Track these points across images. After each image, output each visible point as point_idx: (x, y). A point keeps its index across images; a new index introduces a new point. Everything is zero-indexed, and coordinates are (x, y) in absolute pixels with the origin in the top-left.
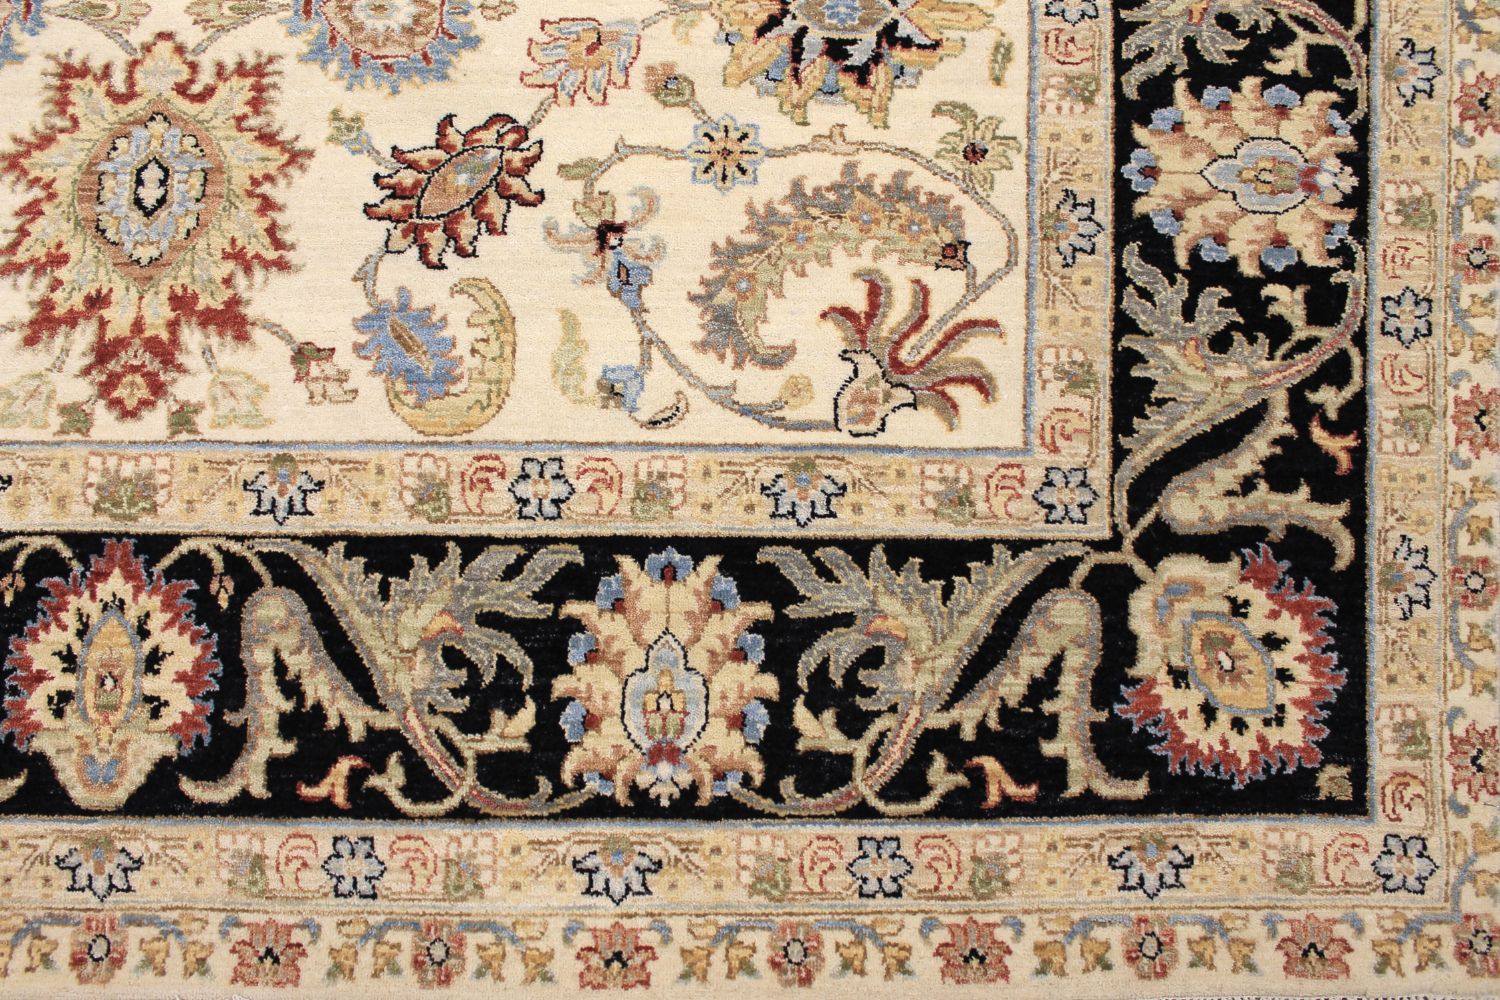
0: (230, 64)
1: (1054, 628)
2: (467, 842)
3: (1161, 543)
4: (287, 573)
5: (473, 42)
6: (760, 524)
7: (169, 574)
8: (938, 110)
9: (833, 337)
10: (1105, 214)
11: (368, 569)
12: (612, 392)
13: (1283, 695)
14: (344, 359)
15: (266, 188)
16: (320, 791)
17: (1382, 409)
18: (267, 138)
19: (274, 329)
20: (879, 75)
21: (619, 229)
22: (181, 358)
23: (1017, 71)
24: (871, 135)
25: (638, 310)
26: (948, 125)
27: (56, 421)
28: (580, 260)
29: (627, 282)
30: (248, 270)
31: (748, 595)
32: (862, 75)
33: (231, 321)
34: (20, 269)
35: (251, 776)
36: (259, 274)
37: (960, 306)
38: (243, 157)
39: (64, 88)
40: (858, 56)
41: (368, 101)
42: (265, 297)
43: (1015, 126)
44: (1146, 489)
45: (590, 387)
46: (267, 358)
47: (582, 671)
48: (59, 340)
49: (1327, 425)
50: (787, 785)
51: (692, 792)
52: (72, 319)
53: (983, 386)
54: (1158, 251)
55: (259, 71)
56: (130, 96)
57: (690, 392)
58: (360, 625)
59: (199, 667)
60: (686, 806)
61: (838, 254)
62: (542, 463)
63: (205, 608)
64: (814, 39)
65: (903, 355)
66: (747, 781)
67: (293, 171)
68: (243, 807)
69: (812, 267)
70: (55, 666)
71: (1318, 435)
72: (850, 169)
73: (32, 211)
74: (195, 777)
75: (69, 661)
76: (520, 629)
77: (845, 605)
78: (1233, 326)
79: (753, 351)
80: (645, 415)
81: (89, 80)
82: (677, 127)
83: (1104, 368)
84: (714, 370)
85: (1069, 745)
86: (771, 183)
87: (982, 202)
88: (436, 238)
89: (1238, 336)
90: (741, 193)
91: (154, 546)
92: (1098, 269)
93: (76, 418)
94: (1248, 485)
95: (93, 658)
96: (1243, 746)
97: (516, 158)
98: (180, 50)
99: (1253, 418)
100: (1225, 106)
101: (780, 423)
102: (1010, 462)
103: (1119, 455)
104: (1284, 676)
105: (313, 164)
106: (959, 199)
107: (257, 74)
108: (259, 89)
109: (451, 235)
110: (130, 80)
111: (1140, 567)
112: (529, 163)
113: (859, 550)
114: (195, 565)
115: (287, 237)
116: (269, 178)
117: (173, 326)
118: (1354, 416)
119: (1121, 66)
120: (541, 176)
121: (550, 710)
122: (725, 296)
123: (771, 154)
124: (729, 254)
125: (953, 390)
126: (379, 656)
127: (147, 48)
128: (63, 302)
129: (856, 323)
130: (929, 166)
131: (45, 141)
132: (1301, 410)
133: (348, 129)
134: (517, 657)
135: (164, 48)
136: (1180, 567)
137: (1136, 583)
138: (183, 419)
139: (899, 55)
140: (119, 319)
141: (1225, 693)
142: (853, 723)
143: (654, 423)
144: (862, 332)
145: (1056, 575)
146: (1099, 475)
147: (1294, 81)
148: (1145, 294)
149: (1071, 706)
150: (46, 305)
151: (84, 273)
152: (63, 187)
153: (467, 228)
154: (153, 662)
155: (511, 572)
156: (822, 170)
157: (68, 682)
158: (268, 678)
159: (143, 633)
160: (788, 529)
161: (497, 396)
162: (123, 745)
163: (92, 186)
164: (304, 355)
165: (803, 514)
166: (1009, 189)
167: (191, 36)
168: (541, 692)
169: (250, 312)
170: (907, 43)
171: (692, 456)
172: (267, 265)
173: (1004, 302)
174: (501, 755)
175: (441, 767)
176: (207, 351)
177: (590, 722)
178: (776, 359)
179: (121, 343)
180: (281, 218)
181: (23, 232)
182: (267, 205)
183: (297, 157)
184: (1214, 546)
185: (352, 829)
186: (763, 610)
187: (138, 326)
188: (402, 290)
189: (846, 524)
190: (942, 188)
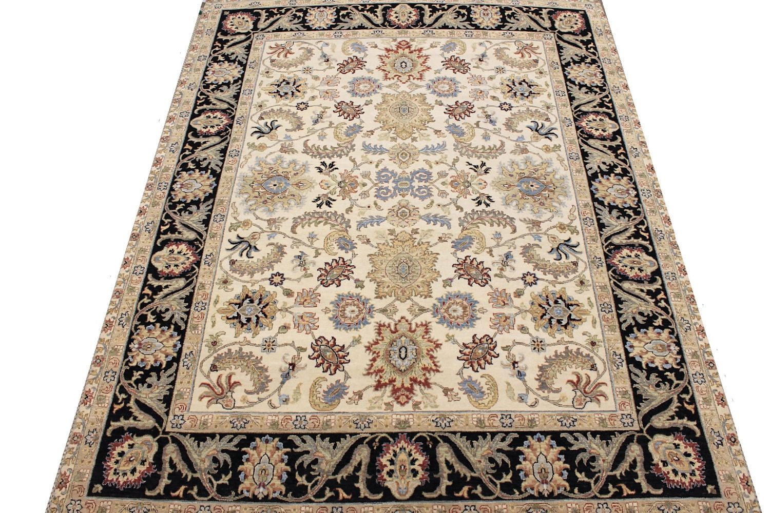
0: (419, 323)
1: (633, 452)
7: (416, 441)
8: (584, 334)
10: (623, 357)
13: (693, 468)
15: (431, 353)
21: (517, 363)
22: (414, 392)
25: (524, 381)
29: (520, 375)
30: (429, 372)
34: (372, 374)
39: (379, 329)
40: (564, 323)
43: (600, 337)
50: (576, 490)
51: (552, 493)
52: (386, 385)
56: (396, 331)
60: (551, 496)
62: (506, 415)
65: (587, 389)
66: (565, 489)
67: (438, 349)
70: (388, 463)
71: (686, 405)
72: (567, 348)
73: (374, 360)
75: (392, 462)
78: (660, 382)
81: (385, 328)
87: (597, 355)
89: (661, 384)
90: (542, 354)
94: (672, 418)
96: (687, 481)
97: (492, 346)
98: (407, 321)
100: (645, 333)
101: (560, 406)
104: (692, 463)
105: (442, 347)
109: (480, 365)
110: (396, 328)
112: (495, 347)
115: (438, 364)
116: (432, 350)
117: (411, 385)
119: (620, 324)
123: (548, 345)
131: (376, 343)
135: (403, 320)
138: (416, 405)
140: (398, 384)
144: (576, 386)
150: (379, 381)
154: (413, 462)
157: (392, 467)
159: (410, 455)
160: (565, 429)
162: (408, 483)
165: (568, 425)
166: (601, 352)
171: (540, 414)
174: (506, 483)
176: (421, 390)
177: (526, 475)
178: (558, 391)
179: (399, 389)
180: (436, 360)
181: (372, 365)
182: (432, 357)
183: (438, 346)
186: (563, 448)
187: (403, 385)
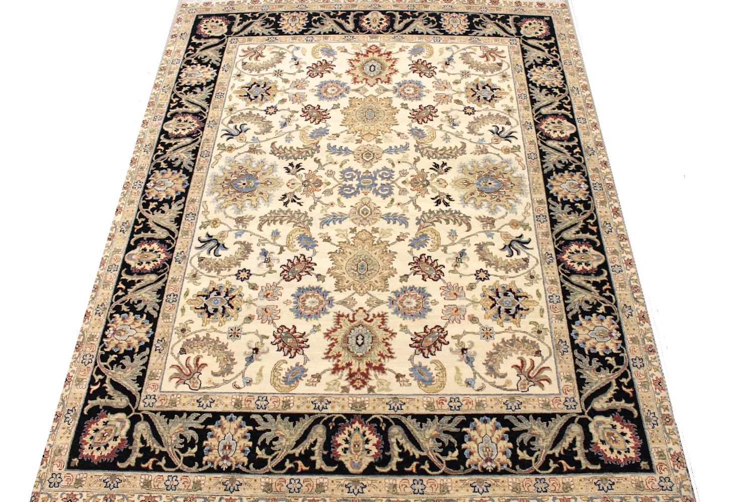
2: (445, 480)
3: (593, 413)
4: (398, 422)
5: (430, 310)
6: (504, 411)
9: (515, 372)
11: (417, 421)
12: (468, 384)
14: (408, 377)
16: (410, 469)
17: (637, 383)
18: (386, 330)
19: (390, 370)
20: (517, 316)
23: (545, 314)
24: (517, 329)
26: (533, 326)
27: (340, 390)
28: (458, 356)
31: (503, 426)
32: (514, 316)
33: (381, 369)
35: (393, 466)
36: (387, 359)
37: (541, 364)
38: (381, 334)
41: (408, 322)
42: (388, 364)
44: (588, 401)
45: (463, 383)
46: (390, 377)
47: (468, 443)
48: (340, 373)
49: (625, 386)
53: (549, 381)
54: (581, 351)
55: (383, 316)
57: (486, 384)
58: (417, 434)
59: (378, 442)
61: (513, 354)
63: (379, 430)
64: (502, 309)
68: (391, 473)
69: (508, 357)
74: (379, 466)
76: (453, 434)
77: (526, 428)
79: (498, 375)
80: (476, 388)
82: (476, 328)
83: (574, 376)
84: (490, 379)
85: (580, 457)
86: (498, 339)
88: (426, 351)
91: (366, 417)
92: (569, 355)
93: (345, 389)
95: (352, 441)
99: (609, 386)
102: (557, 396)
103: (581, 395)
106: (538, 342)
107: (383, 317)
108: (383, 320)
111: (590, 418)
113: (527, 416)
114: (376, 420)
118: (631, 384)
120: (448, 338)
121: (462, 451)
122: (490, 363)
124: (490, 355)
125: (542, 382)
126: (421, 441)
127: (357, 311)
128: (340, 365)
129: (520, 368)
130: (530, 335)
132: (619, 384)
133: (404, 328)
134: (453, 440)
136: (599, 418)
137: (590, 422)
139: (521, 312)
141: (614, 445)
142: (531, 453)
143: (478, 390)
145: (571, 420)
146: (577, 399)
147: (603, 314)
148: (580, 360)
149: (579, 448)
151: (345, 359)
152: (339, 340)
153: (433, 349)
155: (450, 422)
156: (508, 336)
158: (395, 445)
161: (443, 385)
163: (346, 339)
164: (398, 376)
167: (367, 308)
168: (459, 447)
169: (385, 367)
170: (522, 309)
172: (388, 357)
173: (550, 363)
175: (438, 464)
184: (607, 413)
185: (418, 478)
188: (419, 363)
189: (523, 410)
190: (534, 339)
